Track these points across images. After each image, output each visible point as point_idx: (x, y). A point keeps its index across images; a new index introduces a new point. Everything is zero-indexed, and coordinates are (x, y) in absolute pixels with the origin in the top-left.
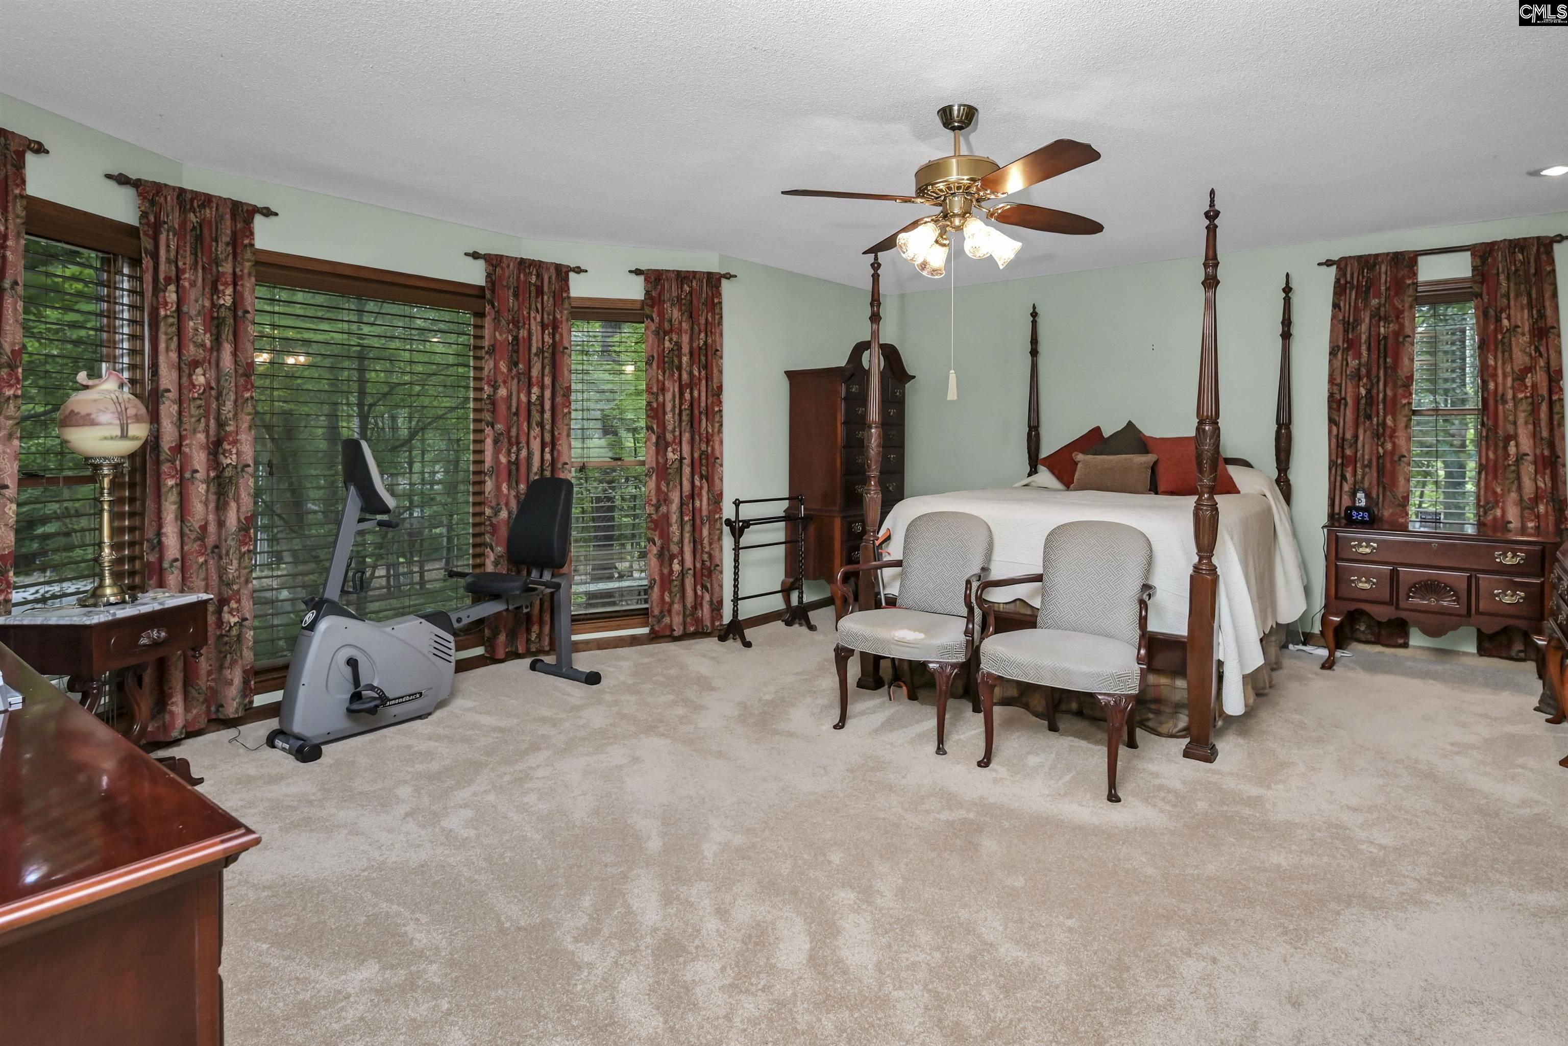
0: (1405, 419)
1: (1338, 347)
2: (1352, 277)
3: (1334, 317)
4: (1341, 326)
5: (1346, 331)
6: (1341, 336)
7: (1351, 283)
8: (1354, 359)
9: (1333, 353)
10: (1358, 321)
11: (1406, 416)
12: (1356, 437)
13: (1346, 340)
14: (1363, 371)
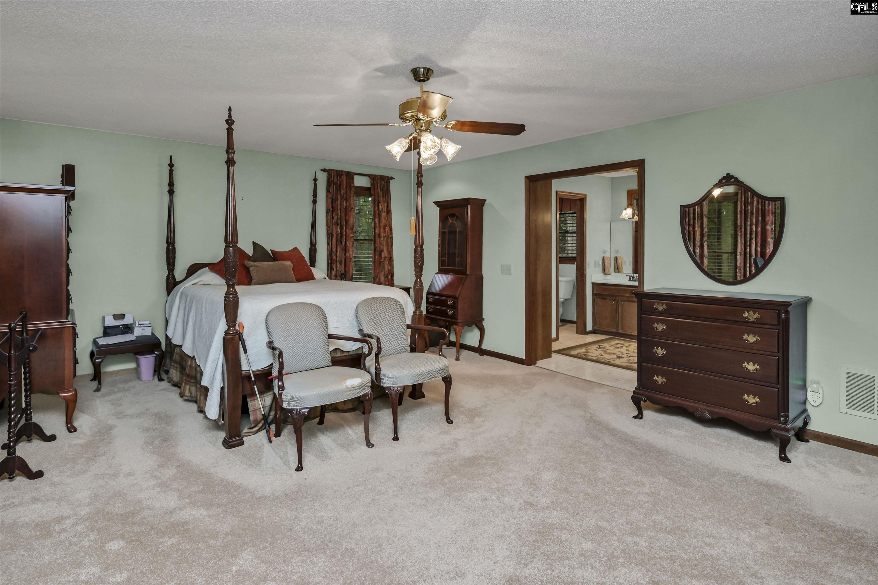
0: (352, 243)
1: (329, 209)
2: (334, 179)
3: (327, 196)
4: (330, 200)
5: (332, 203)
6: (330, 205)
7: (333, 181)
8: (335, 216)
9: (327, 212)
10: (337, 200)
11: (352, 242)
12: (337, 251)
13: (333, 207)
14: (339, 222)
